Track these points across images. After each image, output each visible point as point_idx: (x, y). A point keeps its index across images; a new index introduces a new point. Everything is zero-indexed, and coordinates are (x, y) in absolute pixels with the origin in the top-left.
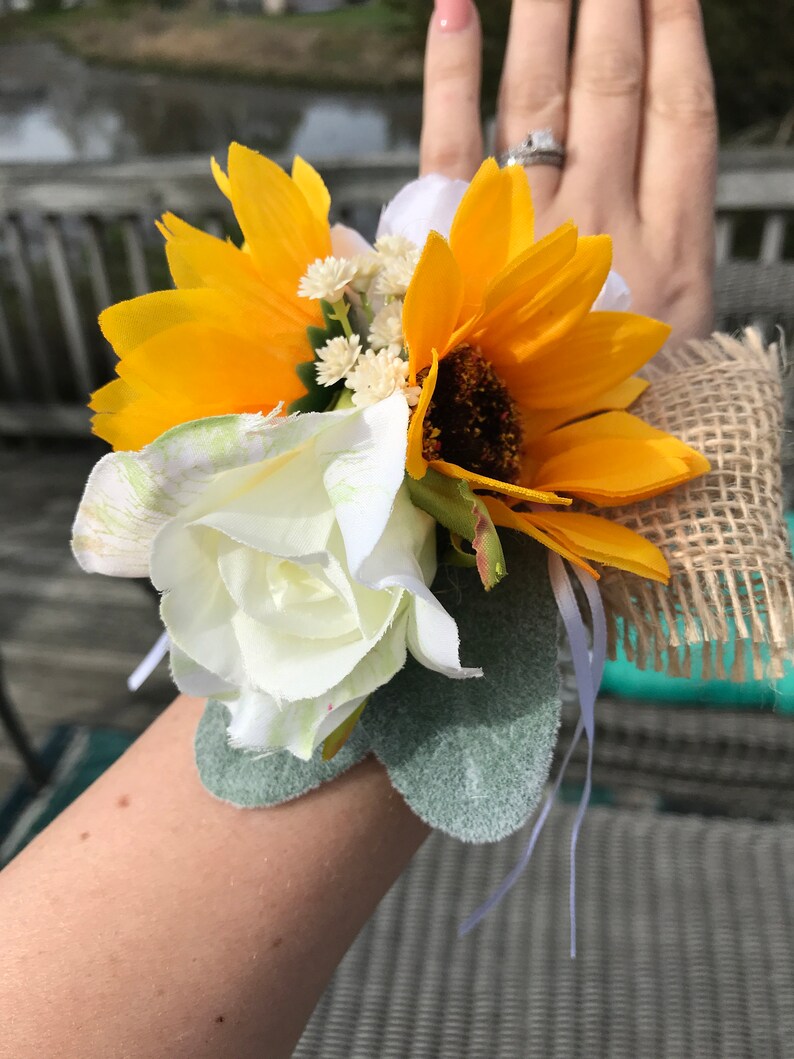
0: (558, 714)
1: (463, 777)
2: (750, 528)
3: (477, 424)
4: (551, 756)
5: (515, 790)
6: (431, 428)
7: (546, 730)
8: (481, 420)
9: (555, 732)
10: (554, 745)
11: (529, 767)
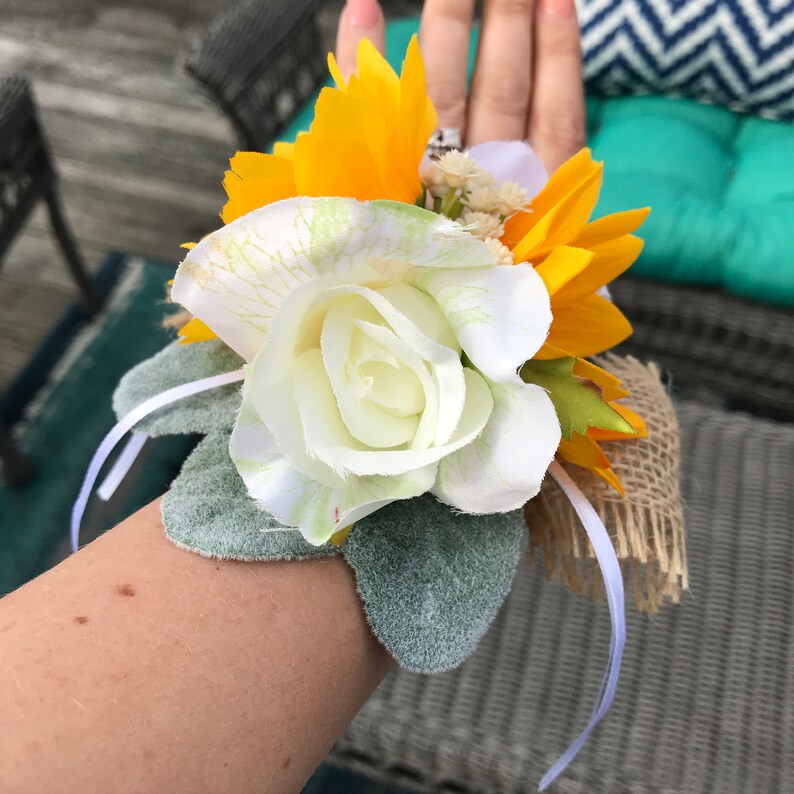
1: (421, 605)
2: (645, 477)
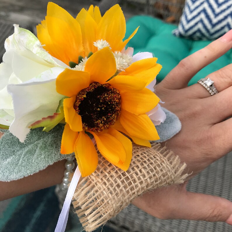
0: (34, 173)
1: (6, 158)
3: (101, 108)
4: (22, 177)
5: (8, 173)
6: (85, 94)
7: (28, 172)
8: (103, 109)
9: (29, 175)
10: (26, 176)
11: (16, 173)
